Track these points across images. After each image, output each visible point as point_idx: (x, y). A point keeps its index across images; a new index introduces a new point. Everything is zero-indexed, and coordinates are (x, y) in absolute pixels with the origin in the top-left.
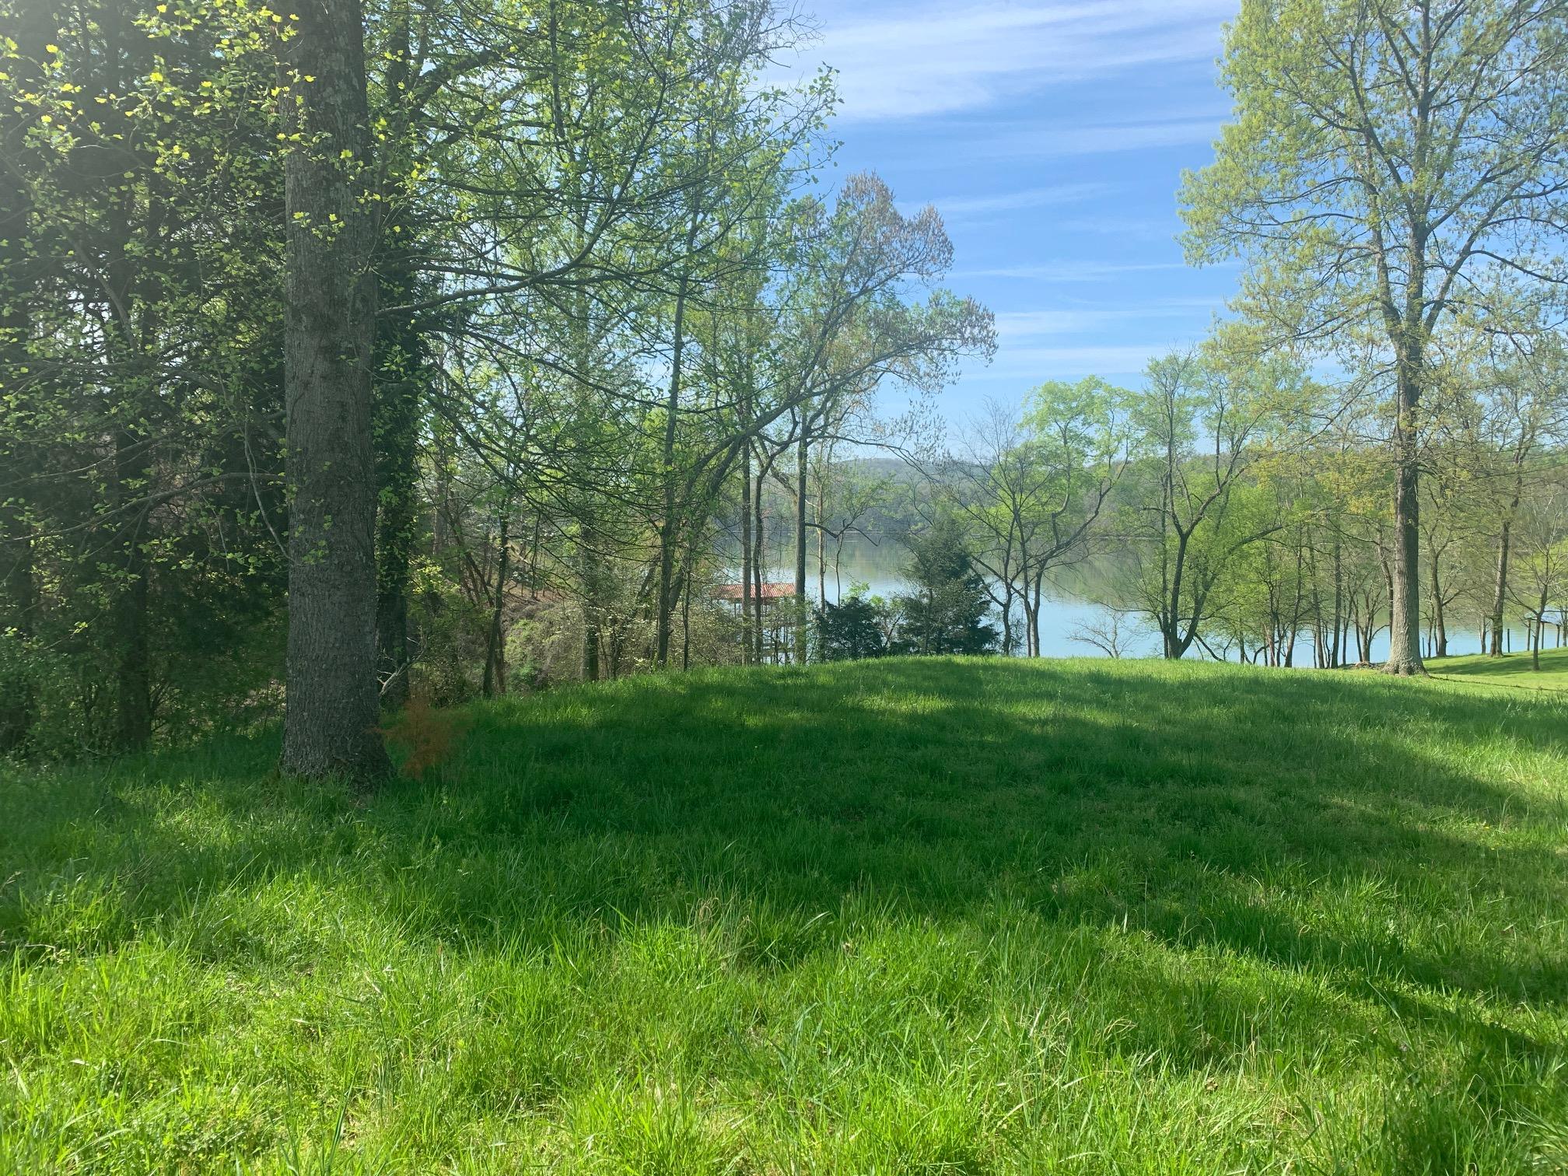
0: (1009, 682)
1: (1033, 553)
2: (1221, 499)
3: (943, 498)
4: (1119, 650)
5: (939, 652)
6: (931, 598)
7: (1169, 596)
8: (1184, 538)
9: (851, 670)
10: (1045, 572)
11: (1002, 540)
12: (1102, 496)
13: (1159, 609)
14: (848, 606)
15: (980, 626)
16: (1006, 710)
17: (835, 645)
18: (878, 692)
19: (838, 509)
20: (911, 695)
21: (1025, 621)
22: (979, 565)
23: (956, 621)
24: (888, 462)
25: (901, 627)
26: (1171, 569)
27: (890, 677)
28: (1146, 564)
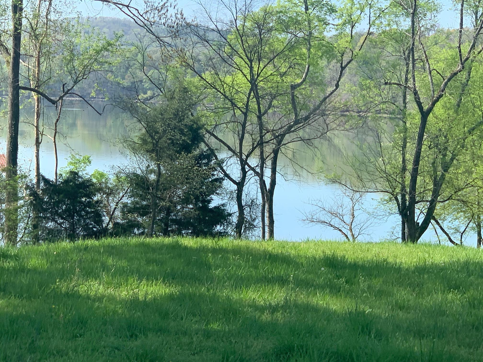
0: (239, 266)
1: (270, 127)
2: (463, 76)
3: (175, 63)
4: (356, 234)
5: (166, 233)
6: (159, 174)
7: (408, 176)
8: (425, 115)
9: (66, 252)
10: (283, 149)
11: (238, 113)
12: (343, 68)
13: (398, 190)
14: (66, 182)
15: (212, 205)
16: (235, 296)
17: (51, 225)
18: (96, 277)
19: (57, 71)
20: (133, 281)
21: (260, 201)
22: (213, 139)
23: (186, 201)
24: (116, 22)
25: (125, 205)
26: (411, 147)
27: (110, 261)
28: (386, 143)
